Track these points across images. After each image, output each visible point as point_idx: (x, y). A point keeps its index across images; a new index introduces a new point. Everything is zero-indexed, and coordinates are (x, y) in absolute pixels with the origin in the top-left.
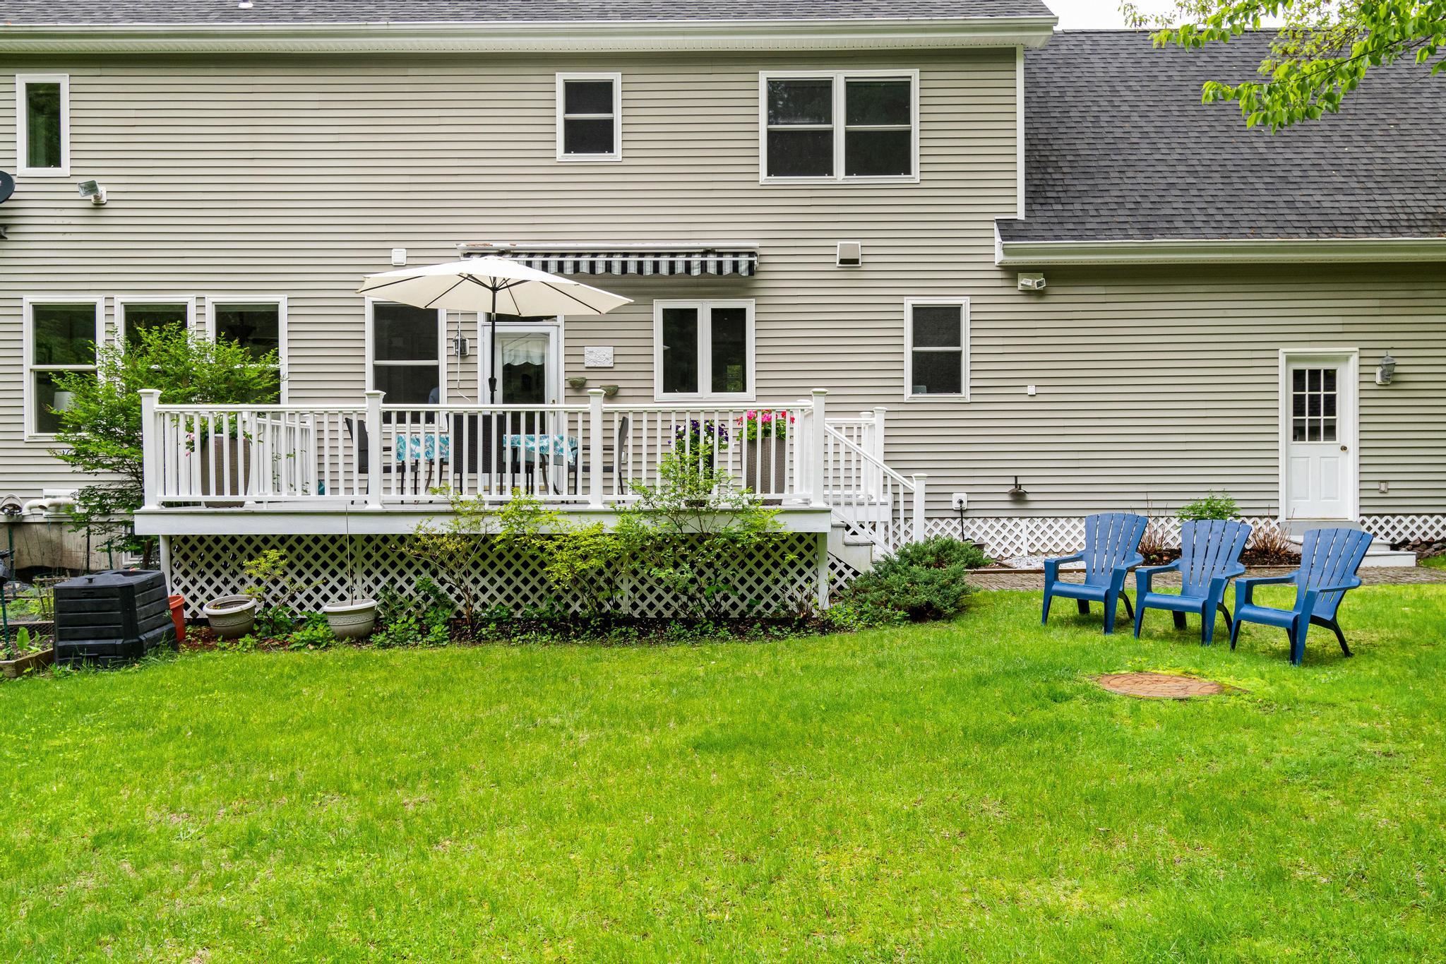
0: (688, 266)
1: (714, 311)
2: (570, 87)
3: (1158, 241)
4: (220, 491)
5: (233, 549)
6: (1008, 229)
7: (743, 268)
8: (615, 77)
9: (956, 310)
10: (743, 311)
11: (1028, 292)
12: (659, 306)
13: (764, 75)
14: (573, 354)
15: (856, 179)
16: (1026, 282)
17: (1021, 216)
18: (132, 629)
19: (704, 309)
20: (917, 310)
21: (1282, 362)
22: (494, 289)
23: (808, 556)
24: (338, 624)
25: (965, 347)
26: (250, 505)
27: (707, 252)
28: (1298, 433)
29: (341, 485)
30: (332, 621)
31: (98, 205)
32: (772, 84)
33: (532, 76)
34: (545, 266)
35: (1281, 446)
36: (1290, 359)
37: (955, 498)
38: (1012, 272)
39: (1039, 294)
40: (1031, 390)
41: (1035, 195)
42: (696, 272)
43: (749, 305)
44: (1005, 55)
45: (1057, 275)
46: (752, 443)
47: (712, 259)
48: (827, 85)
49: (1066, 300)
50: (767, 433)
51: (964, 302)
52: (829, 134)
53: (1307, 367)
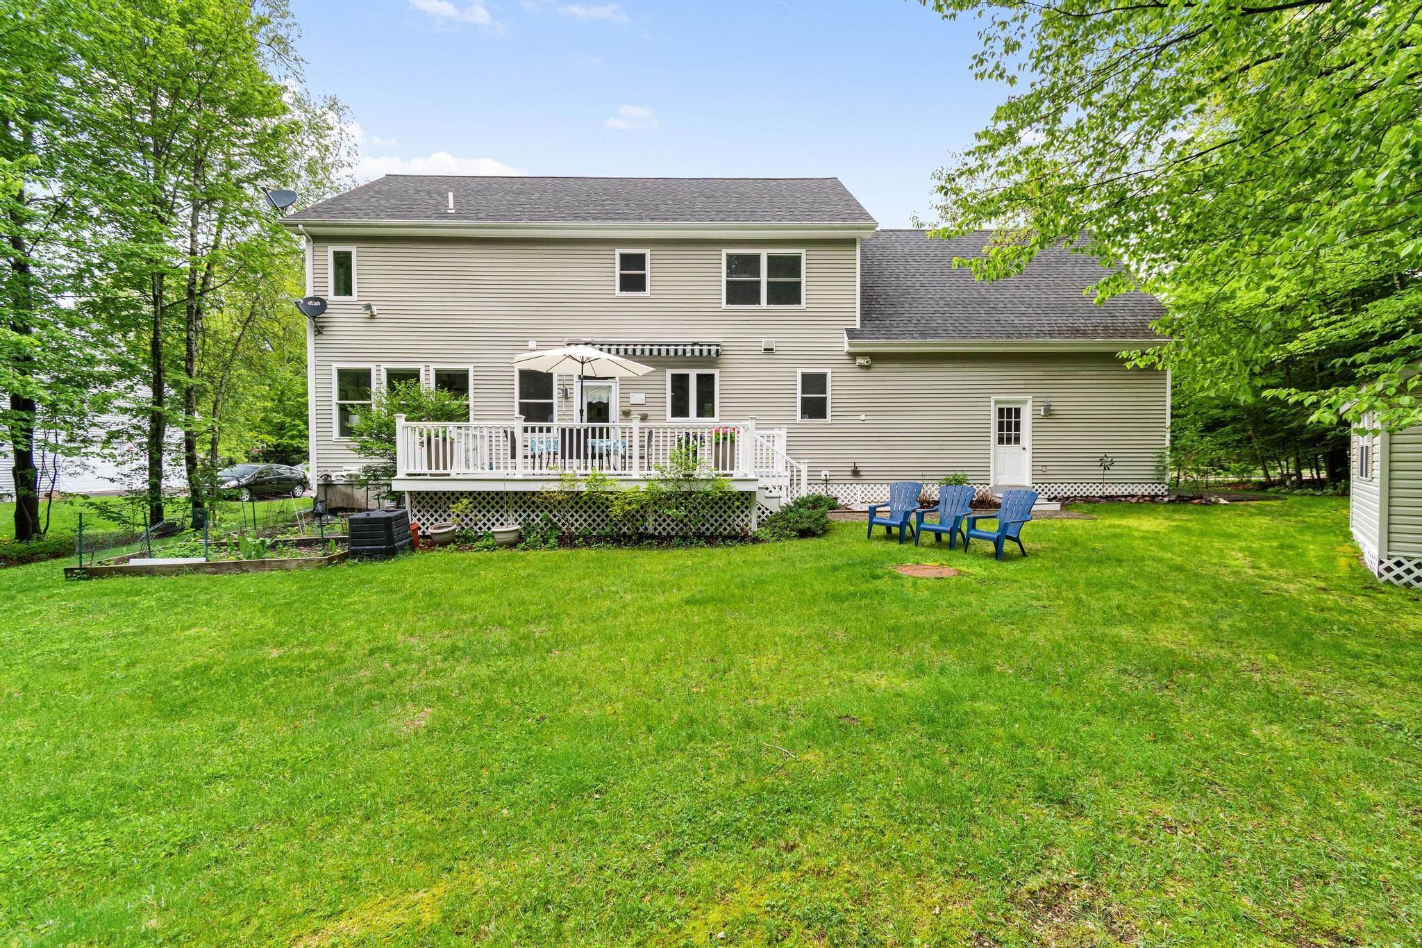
0: (684, 351)
1: (698, 375)
2: (623, 257)
3: (929, 340)
4: (437, 468)
5: (444, 498)
6: (852, 333)
7: (713, 353)
8: (647, 252)
9: (824, 376)
10: (713, 376)
11: (862, 366)
12: (669, 372)
13: (725, 252)
14: (624, 397)
15: (772, 307)
16: (860, 361)
17: (858, 327)
18: (390, 540)
19: (693, 374)
20: (804, 375)
21: (992, 404)
22: (583, 363)
23: (746, 503)
24: (499, 538)
25: (829, 395)
26: (453, 476)
27: (694, 344)
28: (1001, 441)
29: (502, 465)
30: (497, 536)
31: (372, 317)
32: (729, 257)
33: (603, 251)
34: (609, 351)
35: (992, 447)
36: (996, 402)
37: (823, 474)
38: (853, 356)
39: (867, 367)
40: (863, 417)
41: (865, 316)
42: (688, 354)
43: (716, 372)
44: (851, 242)
45: (877, 358)
46: (717, 444)
47: (697, 348)
48: (757, 257)
49: (881, 370)
50: (725, 439)
51: (828, 371)
52: (758, 283)
53: (1005, 406)
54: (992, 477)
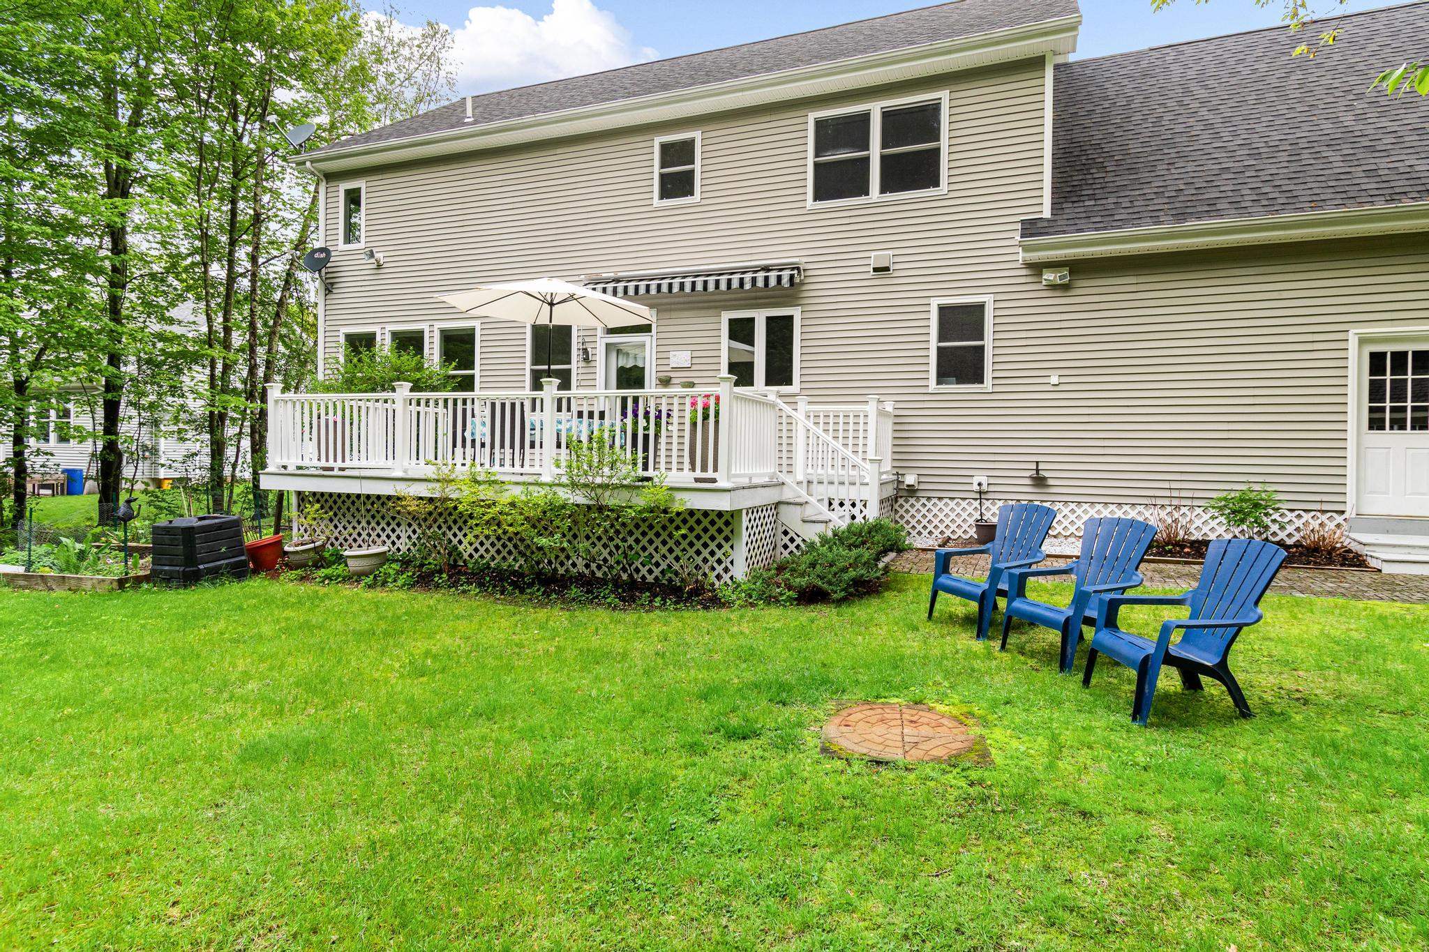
0: (742, 281)
1: (769, 319)
2: (665, 148)
6: (1031, 228)
7: (785, 281)
8: (696, 135)
9: (980, 307)
10: (791, 318)
11: (1053, 287)
12: (726, 316)
13: (813, 116)
14: (662, 357)
15: (889, 197)
16: (1049, 276)
17: (1047, 214)
19: (760, 317)
20: (943, 310)
21: (1353, 344)
22: (551, 304)
24: (354, 565)
25: (988, 342)
27: (766, 269)
28: (1376, 424)
30: (350, 562)
31: (379, 267)
32: (820, 124)
33: (637, 142)
35: (1351, 435)
36: (1363, 341)
37: (976, 481)
38: (1036, 268)
39: (1065, 287)
40: (1054, 380)
41: (1065, 192)
42: (748, 286)
43: (795, 312)
44: (1034, 64)
45: (1081, 269)
46: (694, 424)
47: (761, 275)
48: (865, 118)
49: (1091, 291)
50: (706, 417)
51: (988, 299)
52: (866, 160)
53: (1388, 348)
54: (1351, 499)
